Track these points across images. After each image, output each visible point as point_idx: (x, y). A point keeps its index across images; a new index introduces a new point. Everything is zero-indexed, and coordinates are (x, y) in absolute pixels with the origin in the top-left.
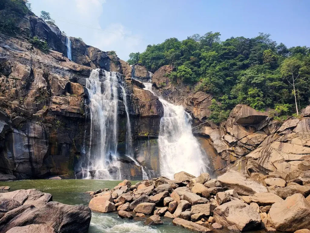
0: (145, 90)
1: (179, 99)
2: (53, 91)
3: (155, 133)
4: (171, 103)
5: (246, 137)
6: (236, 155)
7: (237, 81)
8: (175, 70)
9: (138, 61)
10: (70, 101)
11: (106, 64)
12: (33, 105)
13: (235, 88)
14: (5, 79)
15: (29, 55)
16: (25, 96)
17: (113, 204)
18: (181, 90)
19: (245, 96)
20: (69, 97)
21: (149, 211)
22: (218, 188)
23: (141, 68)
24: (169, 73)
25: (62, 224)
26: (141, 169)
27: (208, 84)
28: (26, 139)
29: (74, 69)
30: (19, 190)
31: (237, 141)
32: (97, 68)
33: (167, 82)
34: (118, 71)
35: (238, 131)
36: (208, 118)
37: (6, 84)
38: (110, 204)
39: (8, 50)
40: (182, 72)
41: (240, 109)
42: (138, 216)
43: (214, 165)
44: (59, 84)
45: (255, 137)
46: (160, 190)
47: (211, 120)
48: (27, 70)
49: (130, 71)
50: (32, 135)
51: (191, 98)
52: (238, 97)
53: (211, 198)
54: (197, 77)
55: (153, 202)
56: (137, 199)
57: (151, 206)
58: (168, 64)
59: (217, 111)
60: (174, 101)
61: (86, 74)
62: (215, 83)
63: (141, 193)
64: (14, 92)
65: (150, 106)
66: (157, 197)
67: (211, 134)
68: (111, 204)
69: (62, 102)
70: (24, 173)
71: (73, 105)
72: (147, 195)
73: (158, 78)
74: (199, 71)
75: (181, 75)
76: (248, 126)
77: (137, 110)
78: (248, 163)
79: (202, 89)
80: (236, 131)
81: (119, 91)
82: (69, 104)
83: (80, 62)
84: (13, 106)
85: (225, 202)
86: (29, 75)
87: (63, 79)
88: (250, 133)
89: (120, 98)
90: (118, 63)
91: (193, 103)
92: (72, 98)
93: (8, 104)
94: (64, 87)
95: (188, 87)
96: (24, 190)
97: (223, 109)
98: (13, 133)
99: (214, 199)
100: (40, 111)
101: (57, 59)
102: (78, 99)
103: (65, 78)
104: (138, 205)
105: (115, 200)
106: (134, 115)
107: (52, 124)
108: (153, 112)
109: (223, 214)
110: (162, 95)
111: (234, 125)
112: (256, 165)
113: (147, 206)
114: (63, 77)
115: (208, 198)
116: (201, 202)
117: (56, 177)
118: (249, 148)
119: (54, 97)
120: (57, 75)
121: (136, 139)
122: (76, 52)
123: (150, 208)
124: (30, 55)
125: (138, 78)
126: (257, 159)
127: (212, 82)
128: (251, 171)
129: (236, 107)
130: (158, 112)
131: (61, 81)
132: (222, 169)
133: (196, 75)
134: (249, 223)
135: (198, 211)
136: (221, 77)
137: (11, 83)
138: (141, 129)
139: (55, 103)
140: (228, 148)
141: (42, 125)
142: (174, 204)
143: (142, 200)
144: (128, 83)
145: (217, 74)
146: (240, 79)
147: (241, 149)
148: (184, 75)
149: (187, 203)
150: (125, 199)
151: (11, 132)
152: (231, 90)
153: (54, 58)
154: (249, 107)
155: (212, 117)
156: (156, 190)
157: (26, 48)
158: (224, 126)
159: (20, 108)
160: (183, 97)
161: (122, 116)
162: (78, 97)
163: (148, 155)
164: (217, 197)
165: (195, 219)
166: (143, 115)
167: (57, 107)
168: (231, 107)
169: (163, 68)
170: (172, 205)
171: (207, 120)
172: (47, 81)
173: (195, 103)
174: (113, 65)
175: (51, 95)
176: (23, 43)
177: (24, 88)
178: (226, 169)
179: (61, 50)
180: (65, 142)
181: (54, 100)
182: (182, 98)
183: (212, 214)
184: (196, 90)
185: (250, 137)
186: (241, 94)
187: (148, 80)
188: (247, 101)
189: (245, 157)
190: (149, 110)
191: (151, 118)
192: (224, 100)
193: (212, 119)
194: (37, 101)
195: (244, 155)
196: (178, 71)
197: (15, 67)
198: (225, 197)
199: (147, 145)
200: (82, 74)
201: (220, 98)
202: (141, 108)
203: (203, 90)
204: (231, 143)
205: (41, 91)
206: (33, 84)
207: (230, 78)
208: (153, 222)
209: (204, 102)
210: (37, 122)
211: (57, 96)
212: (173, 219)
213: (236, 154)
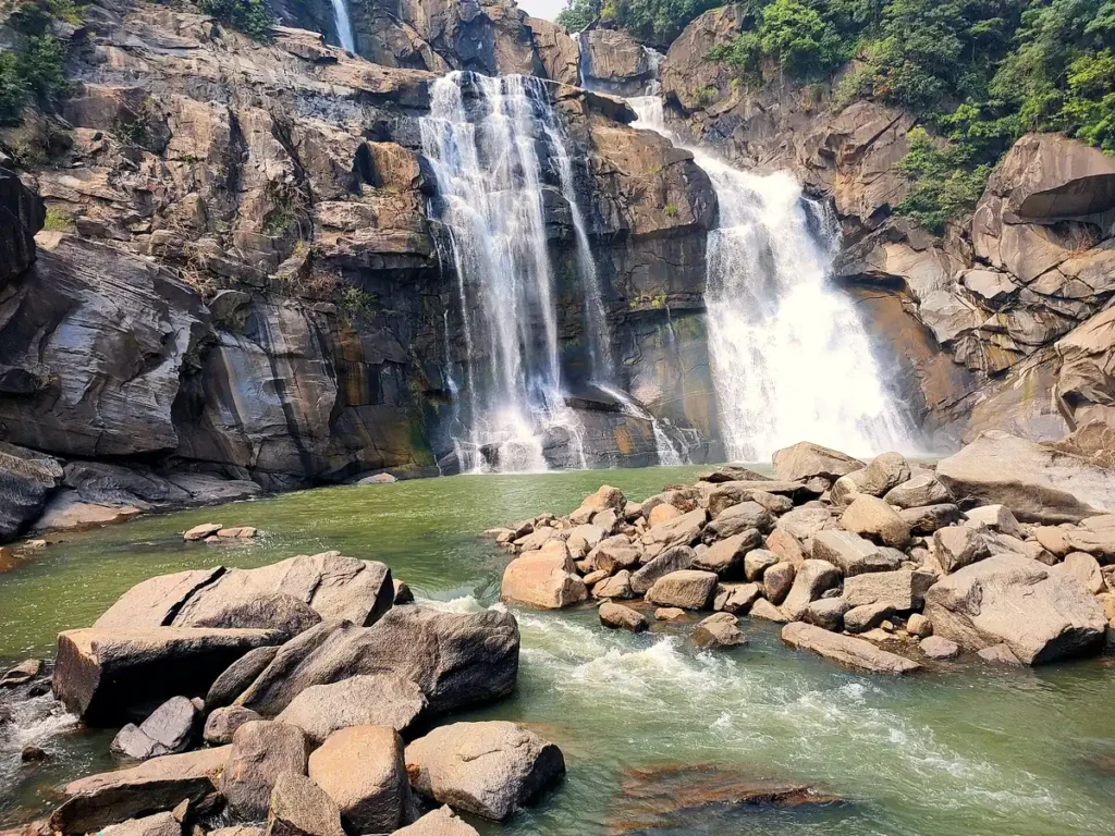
0: (637, 131)
1: (774, 147)
2: (318, 185)
3: (691, 294)
4: (742, 167)
5: (1055, 267)
6: (1012, 346)
7: (1019, 30)
8: (749, 24)
9: (598, 11)
10: (377, 212)
11: (480, 46)
12: (264, 246)
13: (1009, 65)
14: (157, 164)
15: (211, 59)
16: (231, 216)
17: (576, 578)
18: (780, 109)
19: (1054, 94)
20: (373, 198)
21: (698, 599)
22: (940, 507)
23: (615, 38)
24: (728, 43)
25: (439, 671)
26: (651, 428)
27: (894, 66)
28: (266, 363)
29: (369, 89)
30: (292, 560)
31: (1018, 290)
32: (453, 69)
33: (719, 83)
34: (528, 66)
35: (1023, 249)
36: (896, 209)
37: (164, 182)
38: (569, 581)
39: (139, 55)
40: (780, 29)
41: (1032, 157)
42: (662, 619)
43: (924, 389)
44: (332, 155)
45: (1096, 263)
46: (728, 528)
47: (908, 218)
48: (217, 120)
49: (573, 61)
50: (280, 347)
51: (822, 135)
52: (1021, 103)
53: (914, 547)
54: (843, 40)
55: (707, 567)
56: (655, 560)
57: (702, 582)
58: (719, 5)
59: (933, 175)
60: (757, 159)
61: (415, 99)
62: (920, 54)
63: (663, 538)
64: (194, 206)
65: (663, 192)
66: (721, 552)
67: (909, 273)
68: (571, 581)
69: (354, 222)
70: (281, 472)
71: (391, 228)
72: (686, 543)
73: (683, 72)
74: (851, 14)
75: (775, 42)
76: (1068, 222)
77: (615, 215)
78: (1064, 371)
79: (867, 91)
80: (1013, 247)
81: (543, 149)
82: (376, 226)
83: (386, 52)
84: (201, 255)
85: (970, 562)
86: (228, 139)
87: (341, 136)
88: (1074, 249)
89: (549, 177)
90: (525, 33)
91: (833, 154)
92: (382, 199)
93: (185, 251)
94: (351, 162)
95: (808, 90)
96: (305, 558)
97: (956, 167)
98: (222, 348)
99: (926, 548)
100: (287, 262)
101: (307, 60)
102: (404, 201)
103: (347, 130)
104: (660, 581)
105: (580, 563)
106: (608, 234)
107: (334, 302)
108: (676, 215)
109: (959, 608)
110: (706, 139)
111: (1005, 228)
112: (1095, 376)
113: (689, 583)
114: (339, 126)
115: (905, 547)
116: (877, 562)
117: (378, 477)
118: (1068, 313)
119: (324, 205)
120: (317, 123)
121: (623, 324)
122: (366, 16)
123: (701, 589)
124: (214, 58)
125: (606, 82)
126: (1104, 352)
127: (907, 55)
128: (1074, 399)
129: (1013, 150)
130: (695, 211)
131: (336, 142)
132: (954, 404)
133: (839, 33)
134: (1060, 636)
135: (867, 596)
136: (948, 23)
137: (178, 175)
138: (638, 285)
139: (330, 227)
140: (979, 320)
141: (303, 309)
142: (780, 575)
143: (669, 563)
144: (571, 111)
145: (932, 14)
146: (1035, 23)
147: (1037, 317)
148: (789, 42)
149: (827, 569)
150: (613, 559)
151: (215, 344)
152: (991, 77)
153: (296, 58)
154: (1072, 141)
155: (914, 205)
156: (715, 528)
157: (196, 36)
158: (965, 235)
159: (223, 259)
160: (788, 135)
161: (561, 244)
162: (401, 193)
163: (669, 375)
164: (938, 542)
165: (859, 624)
166: (639, 232)
167: (338, 241)
168: (991, 150)
169: (699, 24)
170: (775, 578)
171: (891, 218)
172: (292, 150)
173: (840, 153)
174: (506, 47)
175: (311, 200)
176: (181, 17)
177: (223, 188)
178: (970, 400)
179: (313, 18)
180: (386, 360)
181: (325, 217)
182: (784, 142)
183: (918, 606)
184: (842, 97)
185: (1071, 266)
186: (1037, 87)
187: (643, 86)
188: (1062, 116)
189: (1054, 350)
190: (660, 207)
191: (671, 238)
192: (963, 125)
193: (914, 213)
194: (270, 227)
195: (1047, 343)
196: (763, 29)
197: (179, 117)
198: (968, 543)
199: (665, 343)
200: (402, 102)
201: (943, 118)
202: (628, 204)
203: (871, 95)
204: (993, 299)
205: (278, 192)
206: (247, 171)
207: (990, 25)
208: (716, 642)
209: (878, 144)
210: (287, 302)
211: (330, 199)
212: (782, 623)
213: (1015, 341)
